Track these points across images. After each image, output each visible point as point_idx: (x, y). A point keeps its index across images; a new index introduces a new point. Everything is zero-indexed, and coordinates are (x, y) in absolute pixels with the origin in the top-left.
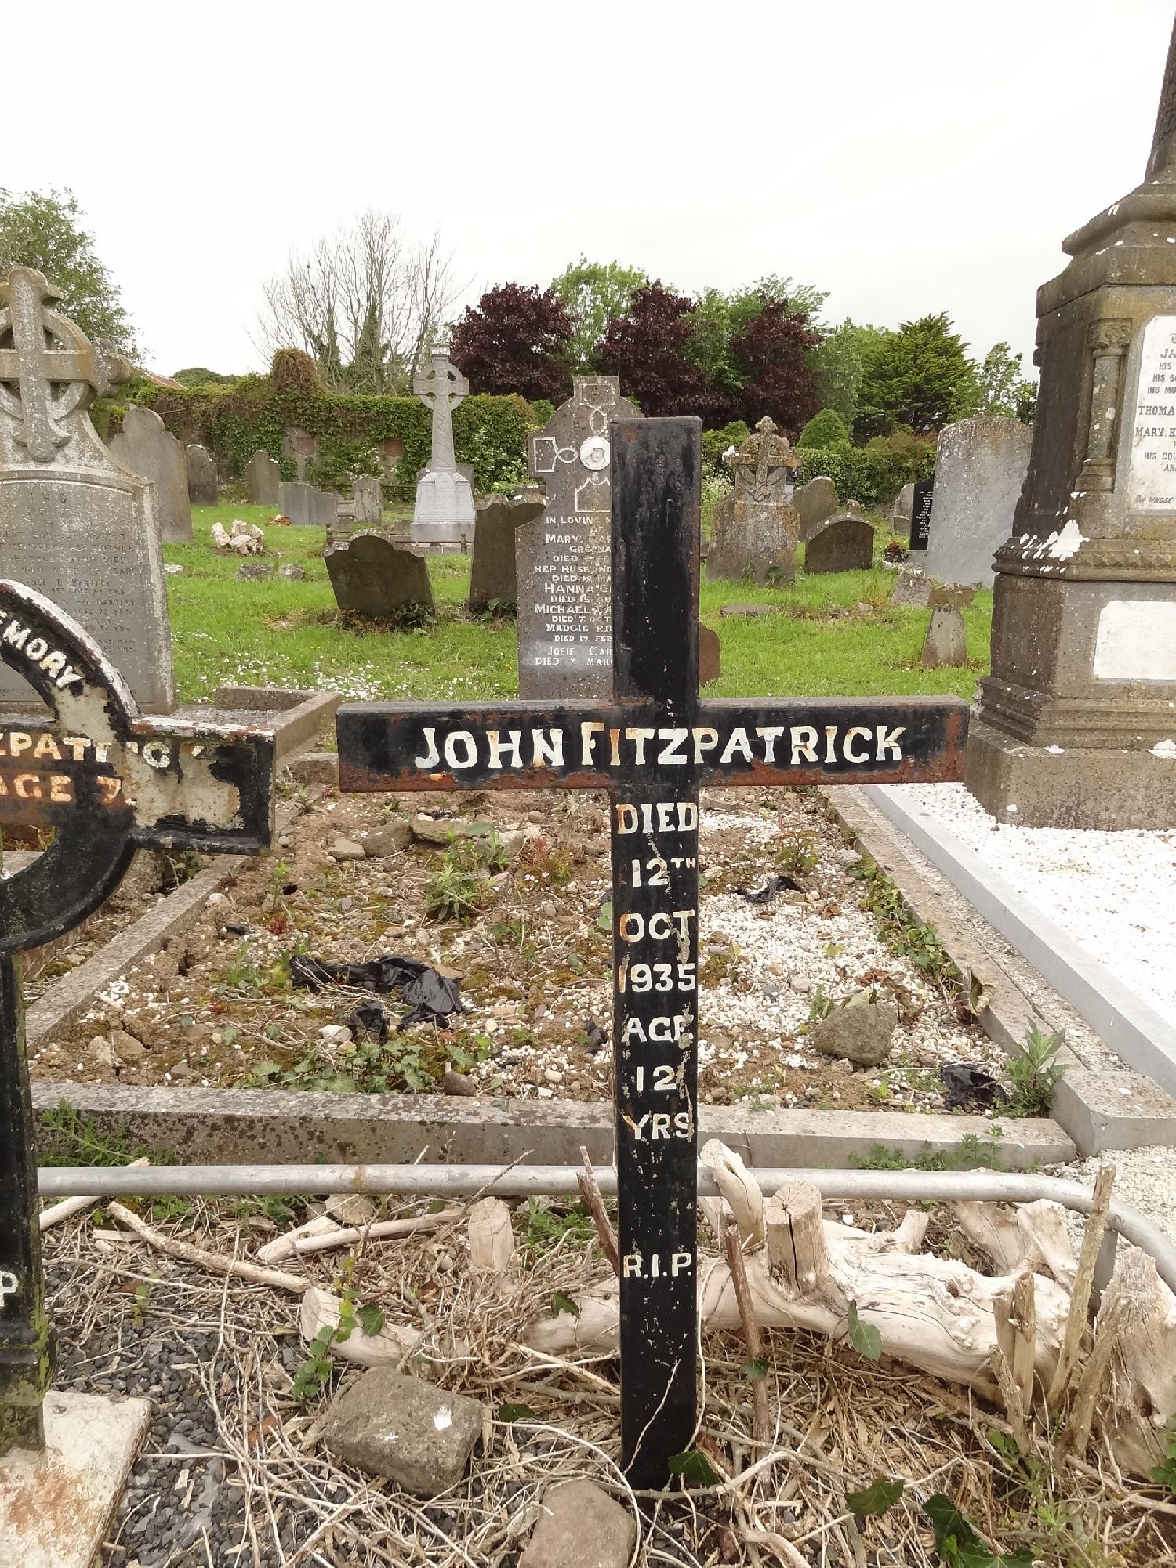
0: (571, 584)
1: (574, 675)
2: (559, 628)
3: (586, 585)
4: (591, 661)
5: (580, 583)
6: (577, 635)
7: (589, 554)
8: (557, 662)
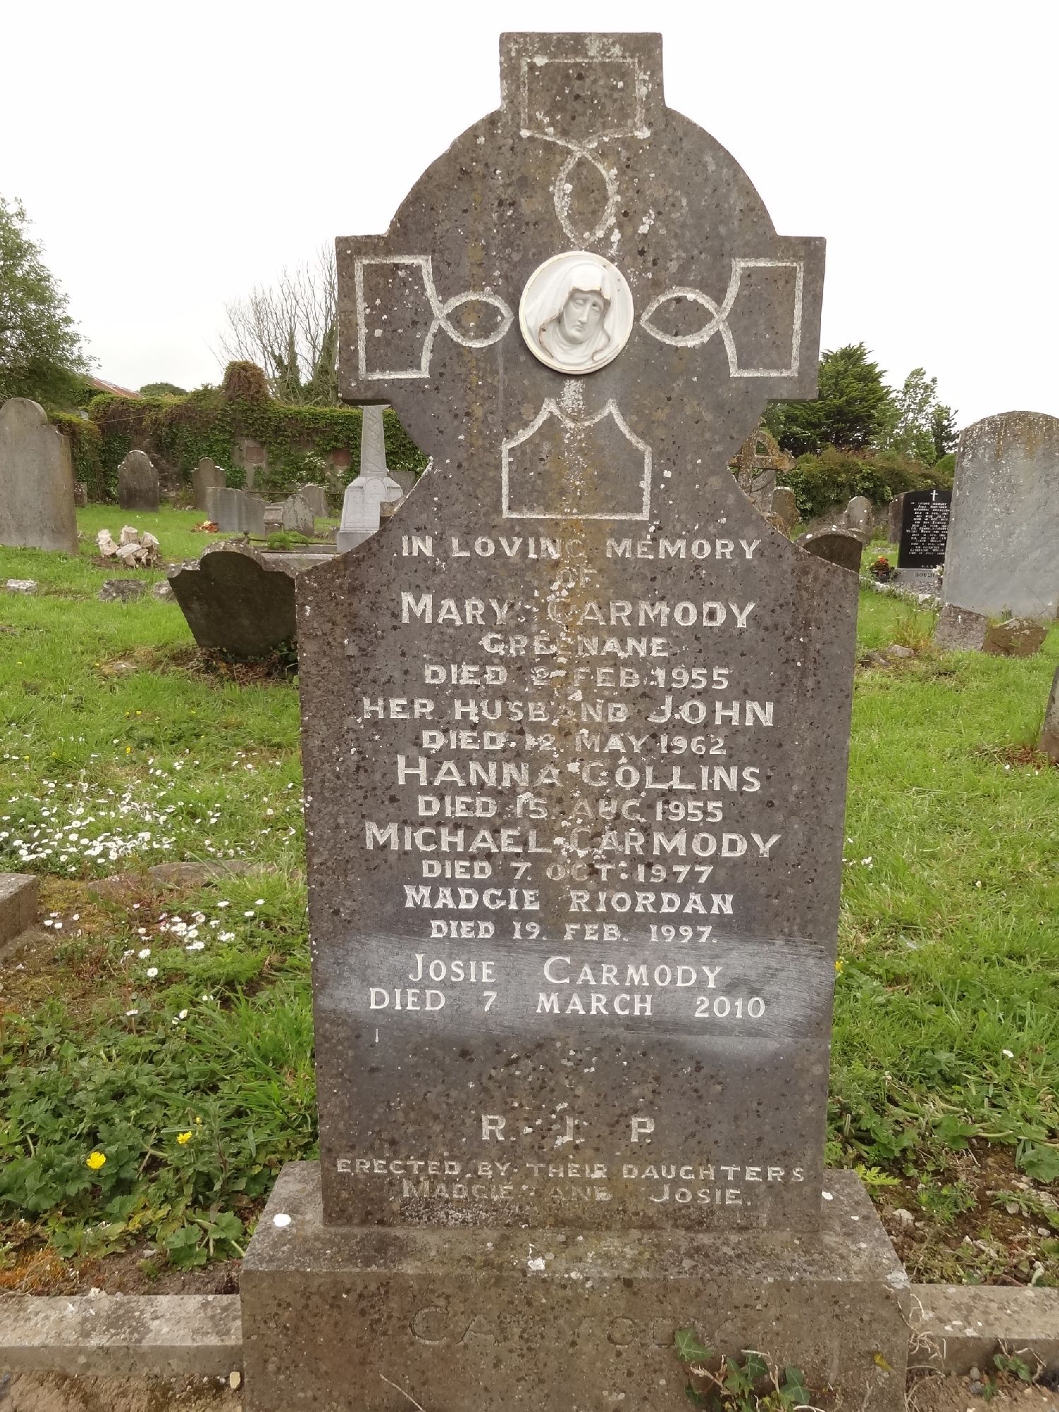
0: (485, 757)
1: (497, 1046)
2: (445, 899)
3: (536, 761)
4: (548, 1003)
5: (518, 756)
6: (503, 920)
7: (548, 661)
8: (436, 1003)
